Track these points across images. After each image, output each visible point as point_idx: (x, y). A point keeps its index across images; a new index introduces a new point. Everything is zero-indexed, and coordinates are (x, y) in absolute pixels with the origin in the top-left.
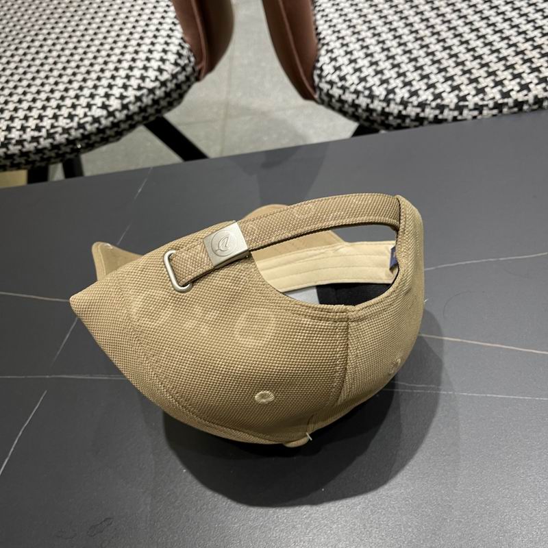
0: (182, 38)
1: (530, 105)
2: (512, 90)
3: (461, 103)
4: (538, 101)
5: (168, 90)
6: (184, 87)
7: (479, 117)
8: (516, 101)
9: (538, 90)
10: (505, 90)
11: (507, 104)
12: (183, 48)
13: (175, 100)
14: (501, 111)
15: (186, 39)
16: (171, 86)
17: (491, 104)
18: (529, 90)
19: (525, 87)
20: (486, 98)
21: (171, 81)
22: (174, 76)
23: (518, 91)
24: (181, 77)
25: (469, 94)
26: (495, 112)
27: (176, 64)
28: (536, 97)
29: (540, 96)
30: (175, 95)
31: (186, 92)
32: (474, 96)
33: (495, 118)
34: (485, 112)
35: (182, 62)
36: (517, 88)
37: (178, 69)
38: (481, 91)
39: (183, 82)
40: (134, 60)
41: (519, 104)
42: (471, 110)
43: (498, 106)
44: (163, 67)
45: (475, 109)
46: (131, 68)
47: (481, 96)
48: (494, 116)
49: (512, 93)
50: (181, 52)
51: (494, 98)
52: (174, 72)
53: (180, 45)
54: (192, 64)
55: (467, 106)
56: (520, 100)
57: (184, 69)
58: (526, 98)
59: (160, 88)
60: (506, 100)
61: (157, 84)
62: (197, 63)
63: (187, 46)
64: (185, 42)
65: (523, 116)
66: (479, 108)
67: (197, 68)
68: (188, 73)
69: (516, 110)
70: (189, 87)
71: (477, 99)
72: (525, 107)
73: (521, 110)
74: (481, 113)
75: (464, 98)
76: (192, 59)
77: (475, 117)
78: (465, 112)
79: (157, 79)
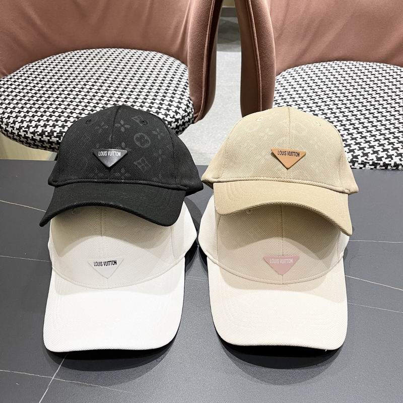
0: (189, 97)
1: (392, 167)
2: (383, 157)
3: (354, 159)
4: (396, 165)
5: (178, 124)
6: (186, 125)
7: (363, 168)
8: (384, 163)
9: (396, 160)
10: (379, 156)
11: (380, 164)
12: (190, 103)
13: (180, 131)
14: (375, 167)
15: (192, 98)
16: (180, 122)
17: (371, 162)
18: (392, 159)
19: (390, 157)
20: (368, 159)
21: (181, 120)
22: (183, 117)
23: (386, 158)
24: (187, 119)
25: (359, 155)
26: (373, 167)
27: (185, 111)
28: (395, 163)
29: (397, 163)
30: (181, 128)
31: (186, 128)
32: (362, 157)
33: (372, 170)
34: (367, 166)
35: (189, 110)
36: (386, 156)
37: (186, 114)
38: (366, 155)
39: (186, 122)
40: (161, 104)
41: (386, 165)
42: (359, 164)
43: (374, 164)
44: (178, 111)
45: (362, 164)
46: (159, 108)
47: (366, 157)
48: (371, 169)
49: (382, 159)
50: (188, 104)
51: (373, 160)
52: (183, 115)
53: (188, 101)
54: (193, 113)
55: (358, 161)
56: (386, 163)
57: (189, 115)
58: (390, 163)
59: (174, 122)
60: (379, 162)
61: (174, 120)
62: (195, 113)
63: (191, 102)
64: (191, 100)
65: (388, 172)
66: (364, 164)
67: (194, 116)
68: (190, 117)
69: (384, 168)
70: (189, 125)
71: (363, 159)
72: (389, 167)
73: (386, 168)
74: (365, 166)
75: (356, 157)
76: (193, 110)
77: (361, 168)
78: (356, 164)
79: (174, 117)
